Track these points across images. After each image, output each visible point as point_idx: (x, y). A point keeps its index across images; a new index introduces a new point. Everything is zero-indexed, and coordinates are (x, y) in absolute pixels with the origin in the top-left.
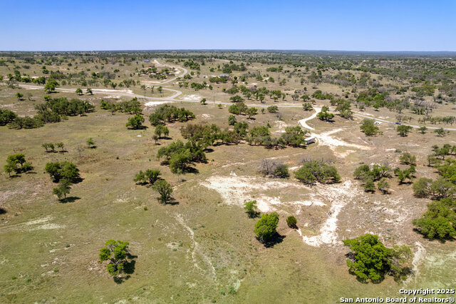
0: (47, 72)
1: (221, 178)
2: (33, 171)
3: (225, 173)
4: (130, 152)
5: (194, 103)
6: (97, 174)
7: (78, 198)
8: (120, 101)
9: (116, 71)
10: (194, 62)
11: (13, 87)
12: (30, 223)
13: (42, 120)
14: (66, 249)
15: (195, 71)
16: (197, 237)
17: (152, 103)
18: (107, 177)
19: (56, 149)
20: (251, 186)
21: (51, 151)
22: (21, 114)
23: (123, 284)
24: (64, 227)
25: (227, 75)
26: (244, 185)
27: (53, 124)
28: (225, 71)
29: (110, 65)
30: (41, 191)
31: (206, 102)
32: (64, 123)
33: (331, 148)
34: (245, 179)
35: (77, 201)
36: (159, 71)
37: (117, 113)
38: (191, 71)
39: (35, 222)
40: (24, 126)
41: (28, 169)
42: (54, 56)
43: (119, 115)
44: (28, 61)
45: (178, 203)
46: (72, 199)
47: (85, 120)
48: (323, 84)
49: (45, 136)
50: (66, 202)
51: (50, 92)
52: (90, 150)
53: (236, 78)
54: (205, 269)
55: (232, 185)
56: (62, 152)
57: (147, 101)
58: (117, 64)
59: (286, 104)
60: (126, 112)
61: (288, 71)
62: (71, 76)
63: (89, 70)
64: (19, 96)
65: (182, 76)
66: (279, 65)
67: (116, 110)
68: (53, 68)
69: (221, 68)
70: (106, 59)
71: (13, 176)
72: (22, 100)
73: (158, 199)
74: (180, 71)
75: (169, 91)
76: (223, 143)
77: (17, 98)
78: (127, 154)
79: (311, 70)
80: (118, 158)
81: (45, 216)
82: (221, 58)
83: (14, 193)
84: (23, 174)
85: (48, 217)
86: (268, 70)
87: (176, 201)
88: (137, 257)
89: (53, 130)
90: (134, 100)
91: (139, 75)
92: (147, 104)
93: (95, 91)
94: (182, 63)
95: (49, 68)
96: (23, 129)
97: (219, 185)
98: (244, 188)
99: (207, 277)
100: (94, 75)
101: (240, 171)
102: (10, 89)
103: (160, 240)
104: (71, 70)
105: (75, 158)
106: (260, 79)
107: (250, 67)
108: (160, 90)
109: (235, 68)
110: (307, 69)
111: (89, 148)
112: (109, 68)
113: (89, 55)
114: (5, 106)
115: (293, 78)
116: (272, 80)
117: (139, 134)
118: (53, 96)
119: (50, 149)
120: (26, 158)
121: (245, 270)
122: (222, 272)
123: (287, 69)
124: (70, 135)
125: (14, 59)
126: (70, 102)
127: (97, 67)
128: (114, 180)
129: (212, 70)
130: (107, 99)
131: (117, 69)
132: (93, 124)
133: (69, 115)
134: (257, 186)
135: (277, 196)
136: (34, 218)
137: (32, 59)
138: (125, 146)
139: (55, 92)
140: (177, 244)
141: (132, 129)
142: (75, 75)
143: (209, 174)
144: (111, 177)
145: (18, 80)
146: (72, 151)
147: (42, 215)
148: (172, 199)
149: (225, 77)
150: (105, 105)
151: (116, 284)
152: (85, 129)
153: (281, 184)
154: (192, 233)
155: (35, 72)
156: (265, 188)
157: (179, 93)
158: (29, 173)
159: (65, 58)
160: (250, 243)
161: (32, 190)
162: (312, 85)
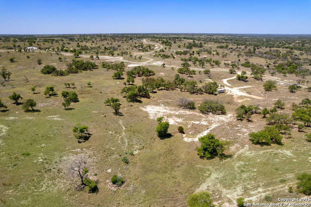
0: (79, 46)
1: (154, 107)
2: (57, 96)
3: (158, 104)
4: (109, 90)
5: (157, 66)
6: (87, 99)
7: (74, 109)
8: (114, 63)
9: (119, 46)
10: (169, 41)
11: (58, 54)
12: (49, 117)
13: (69, 72)
14: (61, 128)
15: (168, 47)
16: (126, 130)
17: (132, 65)
18: (92, 101)
19: (71, 86)
20: (169, 112)
21: (69, 87)
22: (59, 68)
23: (81, 144)
24: (63, 120)
25: (188, 50)
26: (165, 111)
27: (74, 74)
28: (188, 47)
29: (116, 42)
30: (58, 104)
31: (165, 66)
32: (79, 74)
33: (235, 96)
34: (167, 108)
35: (73, 110)
36: (145, 46)
37: (110, 70)
38: (165, 47)
39: (51, 117)
40: (59, 74)
41: (55, 95)
42: (85, 37)
43: (111, 71)
44: (71, 40)
45: (123, 115)
46: (71, 109)
47: (91, 73)
48: (254, 57)
49: (68, 80)
50: (68, 110)
51: (76, 57)
52: (88, 88)
53: (194, 52)
54: (123, 143)
55: (158, 110)
56: (74, 88)
57: (130, 64)
58: (120, 42)
59: (219, 69)
60: (115, 69)
61: (232, 48)
62: (92, 48)
63: (103, 45)
64: (60, 59)
65: (159, 50)
66: (226, 44)
67: (110, 68)
68: (83, 44)
69: (186, 45)
70: (115, 39)
71: (47, 97)
72: (61, 61)
73: (114, 113)
74: (158, 47)
75: (146, 59)
76: (164, 89)
77: (59, 60)
78: (107, 91)
79: (249, 48)
80: (101, 93)
81: (57, 115)
82: (188, 39)
83: (46, 104)
84: (52, 97)
85: (58, 115)
86: (218, 47)
87: (122, 114)
88: (92, 135)
89: (73, 77)
90: (122, 63)
91: (132, 49)
92: (129, 66)
93: (101, 57)
94: (161, 42)
95: (81, 44)
96: (58, 76)
97: (151, 109)
98: (164, 112)
99: (122, 147)
100: (106, 48)
101: (167, 104)
102: (57, 55)
103: (106, 129)
104: (93, 45)
105: (79, 91)
106: (210, 53)
107: (206, 45)
108: (140, 58)
109: (195, 45)
110: (246, 47)
111: (88, 87)
112: (115, 44)
113: (106, 36)
114: (53, 64)
115: (234, 53)
116: (218, 54)
117: (118, 82)
118: (78, 59)
119: (68, 86)
120: (54, 89)
121: (143, 147)
122: (131, 146)
123: (231, 47)
124: (81, 81)
125: (64, 39)
126: (85, 62)
127: (108, 44)
128: (95, 102)
129: (179, 47)
130: (106, 62)
131: (120, 45)
132: (94, 75)
133: (84, 70)
134: (172, 112)
135: (182, 118)
136: (51, 115)
137: (73, 39)
138: (108, 87)
139: (79, 57)
140: (114, 132)
141: (116, 79)
142: (94, 48)
143: (147, 104)
144: (94, 101)
145: (62, 50)
146: (79, 88)
147: (55, 114)
148: (121, 113)
149: (187, 51)
150: (104, 65)
151: (78, 143)
152: (90, 78)
153: (188, 112)
154: (124, 129)
155: (73, 46)
156: (177, 113)
157: (152, 60)
158: (55, 96)
159: (91, 38)
160: (152, 136)
161: (54, 103)
162: (245, 57)
